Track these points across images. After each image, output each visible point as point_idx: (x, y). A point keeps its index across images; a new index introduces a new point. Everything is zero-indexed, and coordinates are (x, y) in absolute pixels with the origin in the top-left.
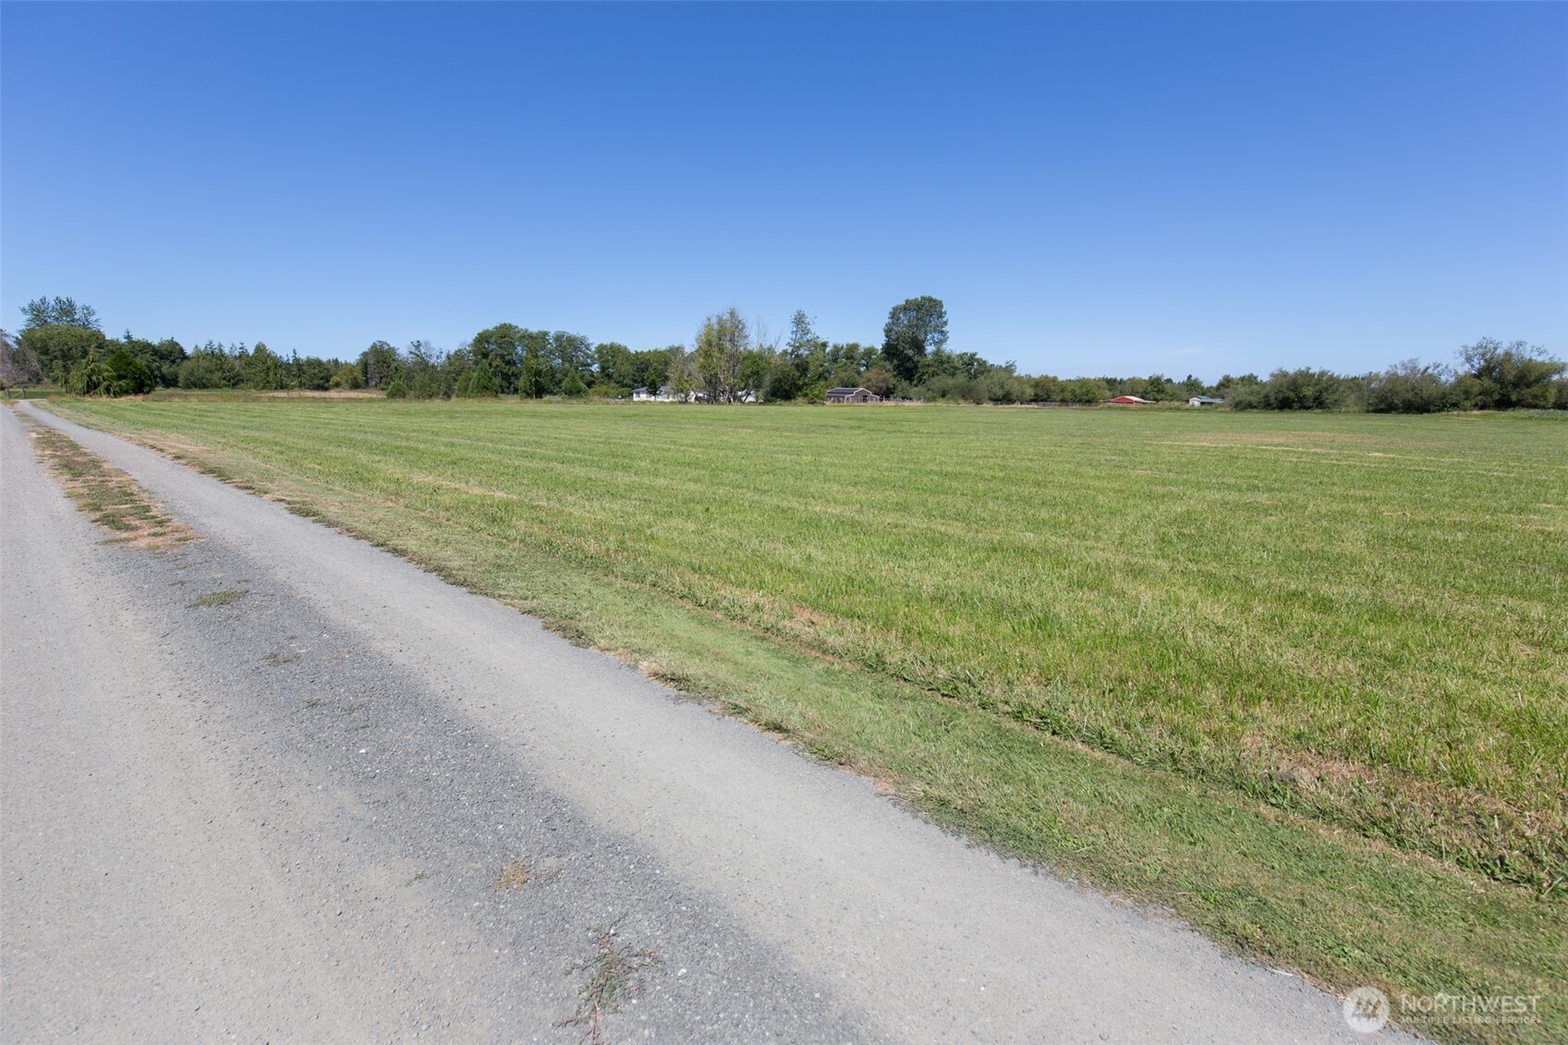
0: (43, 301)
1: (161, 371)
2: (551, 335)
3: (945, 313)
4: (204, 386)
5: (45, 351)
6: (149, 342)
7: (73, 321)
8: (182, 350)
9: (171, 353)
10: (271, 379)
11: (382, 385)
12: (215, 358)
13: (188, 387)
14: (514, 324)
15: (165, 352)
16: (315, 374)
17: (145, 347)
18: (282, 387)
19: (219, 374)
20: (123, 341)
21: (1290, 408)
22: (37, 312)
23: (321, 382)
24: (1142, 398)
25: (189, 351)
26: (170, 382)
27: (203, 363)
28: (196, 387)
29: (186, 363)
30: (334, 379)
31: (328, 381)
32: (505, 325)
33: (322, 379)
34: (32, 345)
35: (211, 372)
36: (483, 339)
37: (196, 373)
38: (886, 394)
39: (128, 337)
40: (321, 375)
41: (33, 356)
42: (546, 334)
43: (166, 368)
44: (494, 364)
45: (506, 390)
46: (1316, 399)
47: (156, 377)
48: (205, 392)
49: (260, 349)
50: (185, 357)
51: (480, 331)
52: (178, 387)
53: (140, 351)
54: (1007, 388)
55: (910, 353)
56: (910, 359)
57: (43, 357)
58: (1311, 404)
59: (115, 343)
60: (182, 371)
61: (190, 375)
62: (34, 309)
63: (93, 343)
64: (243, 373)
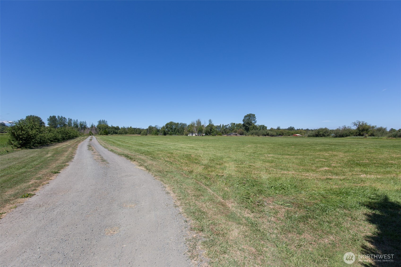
0: (100, 120)
3: (256, 117)
4: (122, 134)
5: (100, 128)
7: (104, 123)
8: (119, 128)
9: (118, 128)
10: (132, 133)
11: (150, 133)
12: (124, 129)
13: (119, 134)
15: (116, 128)
17: (114, 127)
18: (133, 134)
19: (124, 132)
20: (111, 126)
21: (318, 136)
22: (100, 122)
24: (301, 135)
25: (120, 128)
26: (116, 133)
27: (122, 130)
29: (119, 130)
31: (141, 133)
34: (98, 128)
35: (123, 131)
36: (167, 125)
38: (241, 134)
39: (112, 126)
40: (140, 132)
41: (98, 129)
42: (178, 123)
43: (116, 131)
44: (168, 129)
46: (323, 134)
48: (121, 135)
49: (131, 127)
50: (119, 129)
51: (167, 123)
54: (268, 132)
55: (247, 125)
56: (247, 127)
57: (99, 129)
58: (322, 136)
59: (110, 127)
60: (118, 131)
61: (120, 132)
62: (99, 121)
63: (107, 127)
64: (128, 131)
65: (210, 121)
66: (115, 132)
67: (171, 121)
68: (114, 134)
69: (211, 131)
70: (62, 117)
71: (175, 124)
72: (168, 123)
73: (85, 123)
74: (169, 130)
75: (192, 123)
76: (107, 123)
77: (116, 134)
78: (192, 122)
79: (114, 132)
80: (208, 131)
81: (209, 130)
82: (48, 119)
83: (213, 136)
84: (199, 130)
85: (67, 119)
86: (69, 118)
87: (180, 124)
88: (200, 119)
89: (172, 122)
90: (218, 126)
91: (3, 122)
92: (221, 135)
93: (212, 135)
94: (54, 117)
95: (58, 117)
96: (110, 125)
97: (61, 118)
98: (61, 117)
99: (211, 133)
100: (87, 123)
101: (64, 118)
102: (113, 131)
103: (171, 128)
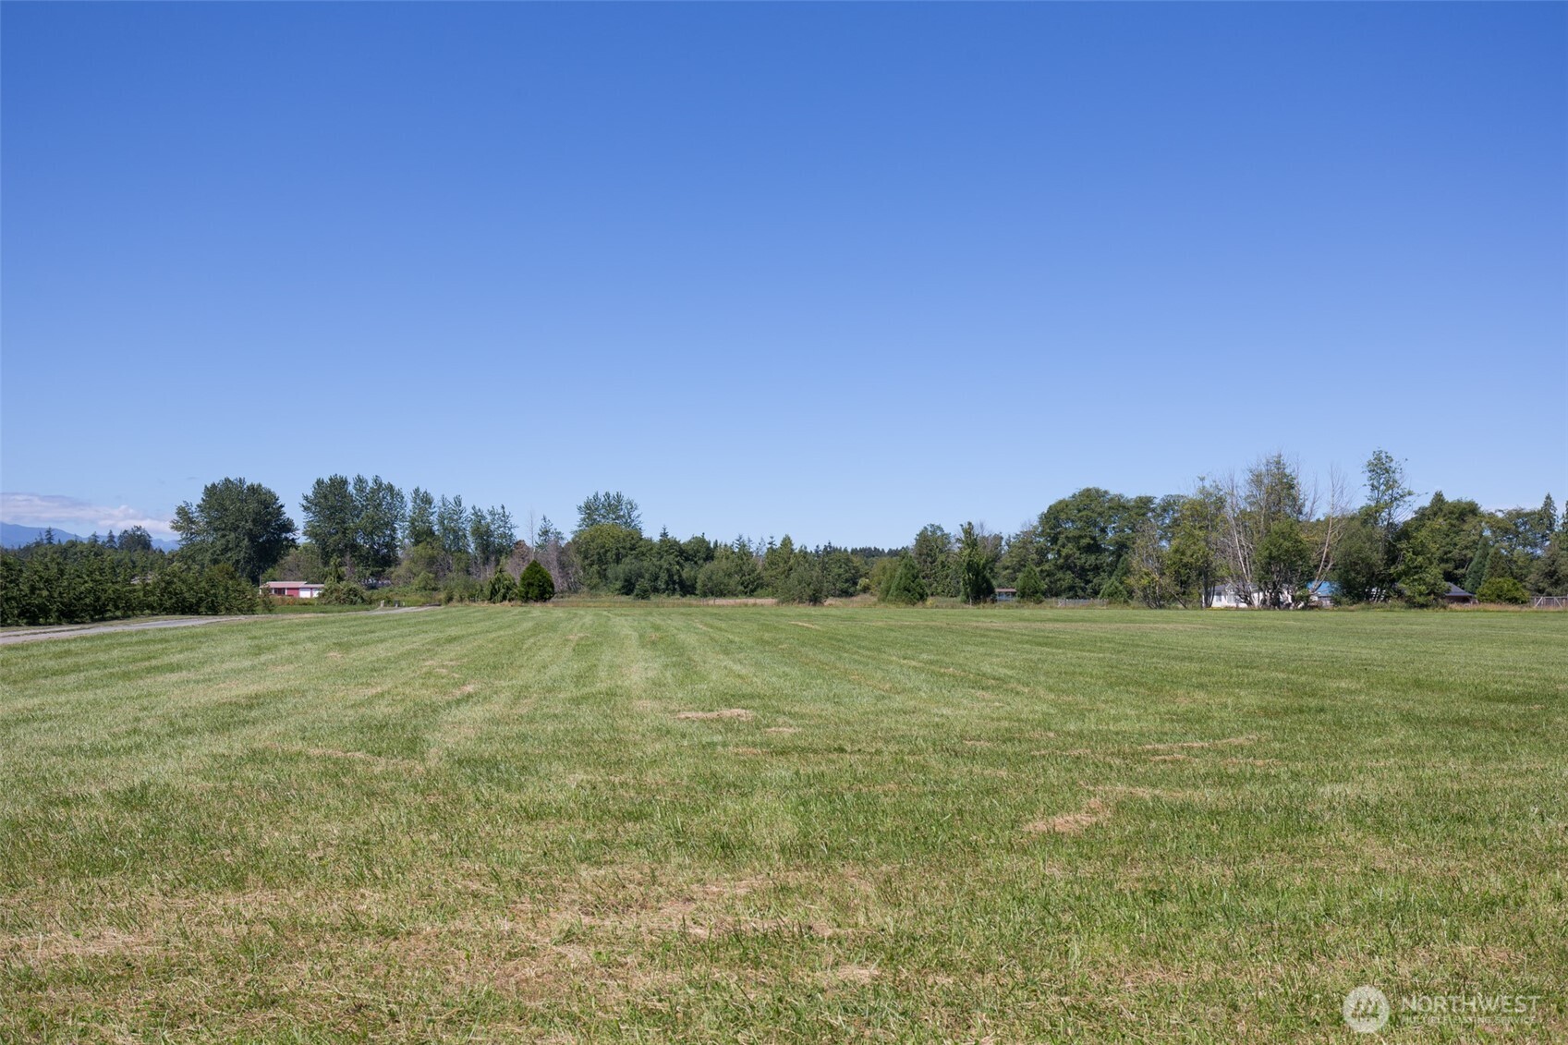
0: (596, 498)
1: (680, 576)
2: (1157, 501)
4: (722, 594)
5: (587, 555)
6: (677, 540)
7: (617, 518)
9: (701, 552)
12: (739, 557)
13: (705, 595)
14: (1103, 488)
15: (690, 553)
16: (840, 575)
17: (675, 547)
19: (737, 578)
20: (657, 540)
22: (590, 510)
23: (846, 585)
25: (717, 549)
26: (687, 589)
28: (713, 595)
29: (709, 565)
30: (863, 582)
31: (855, 584)
32: (1088, 490)
33: (847, 581)
34: (579, 548)
35: (730, 575)
36: (1054, 517)
37: (714, 577)
39: (665, 535)
40: (847, 573)
41: (577, 560)
42: (1149, 500)
44: (1064, 551)
45: (1080, 593)
47: (674, 583)
49: (787, 542)
51: (1053, 502)
52: (694, 594)
53: (667, 551)
57: (585, 561)
59: (650, 544)
60: (702, 573)
61: (710, 578)
62: (588, 507)
63: (633, 544)
64: (764, 574)
65: (1381, 469)
66: (676, 577)
67: (1083, 487)
68: (674, 591)
69: (1392, 556)
70: (381, 484)
71: (1119, 506)
72: (1061, 498)
73: (505, 518)
74: (1067, 557)
75: (1203, 490)
76: (635, 514)
77: (684, 595)
78: (1207, 484)
79: (670, 581)
80: (1369, 566)
81: (1377, 558)
82: (306, 498)
83: (1412, 604)
84: (1271, 557)
85: (404, 492)
86: (417, 491)
87: (1165, 510)
88: (1284, 459)
89: (1097, 491)
90: (1519, 514)
91: (139, 529)
92: (1513, 600)
93: (1400, 594)
94: (338, 485)
95: (360, 481)
96: (651, 532)
97: (373, 491)
98: (371, 484)
99: (1400, 576)
100: (513, 521)
101: (390, 488)
102: (664, 576)
103: (1084, 542)
